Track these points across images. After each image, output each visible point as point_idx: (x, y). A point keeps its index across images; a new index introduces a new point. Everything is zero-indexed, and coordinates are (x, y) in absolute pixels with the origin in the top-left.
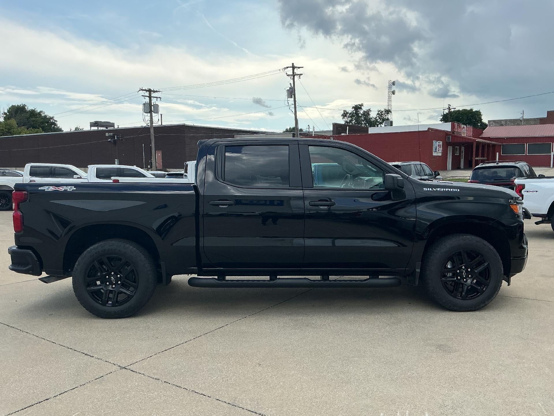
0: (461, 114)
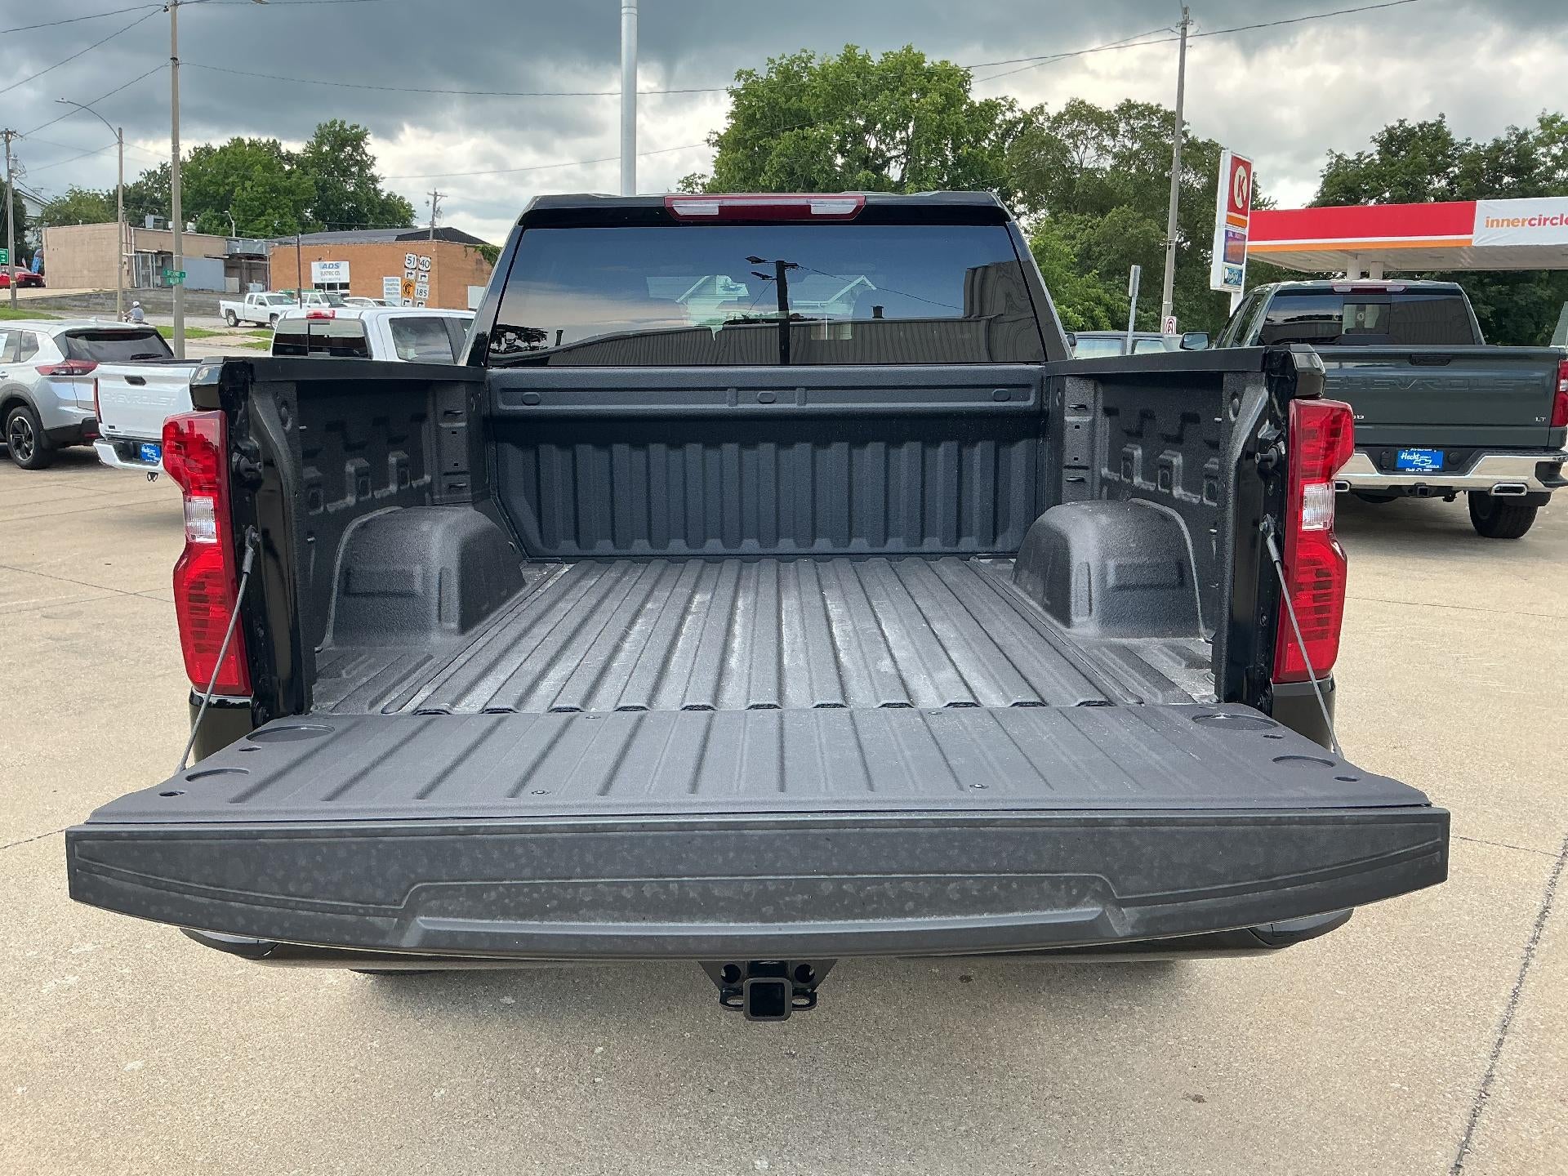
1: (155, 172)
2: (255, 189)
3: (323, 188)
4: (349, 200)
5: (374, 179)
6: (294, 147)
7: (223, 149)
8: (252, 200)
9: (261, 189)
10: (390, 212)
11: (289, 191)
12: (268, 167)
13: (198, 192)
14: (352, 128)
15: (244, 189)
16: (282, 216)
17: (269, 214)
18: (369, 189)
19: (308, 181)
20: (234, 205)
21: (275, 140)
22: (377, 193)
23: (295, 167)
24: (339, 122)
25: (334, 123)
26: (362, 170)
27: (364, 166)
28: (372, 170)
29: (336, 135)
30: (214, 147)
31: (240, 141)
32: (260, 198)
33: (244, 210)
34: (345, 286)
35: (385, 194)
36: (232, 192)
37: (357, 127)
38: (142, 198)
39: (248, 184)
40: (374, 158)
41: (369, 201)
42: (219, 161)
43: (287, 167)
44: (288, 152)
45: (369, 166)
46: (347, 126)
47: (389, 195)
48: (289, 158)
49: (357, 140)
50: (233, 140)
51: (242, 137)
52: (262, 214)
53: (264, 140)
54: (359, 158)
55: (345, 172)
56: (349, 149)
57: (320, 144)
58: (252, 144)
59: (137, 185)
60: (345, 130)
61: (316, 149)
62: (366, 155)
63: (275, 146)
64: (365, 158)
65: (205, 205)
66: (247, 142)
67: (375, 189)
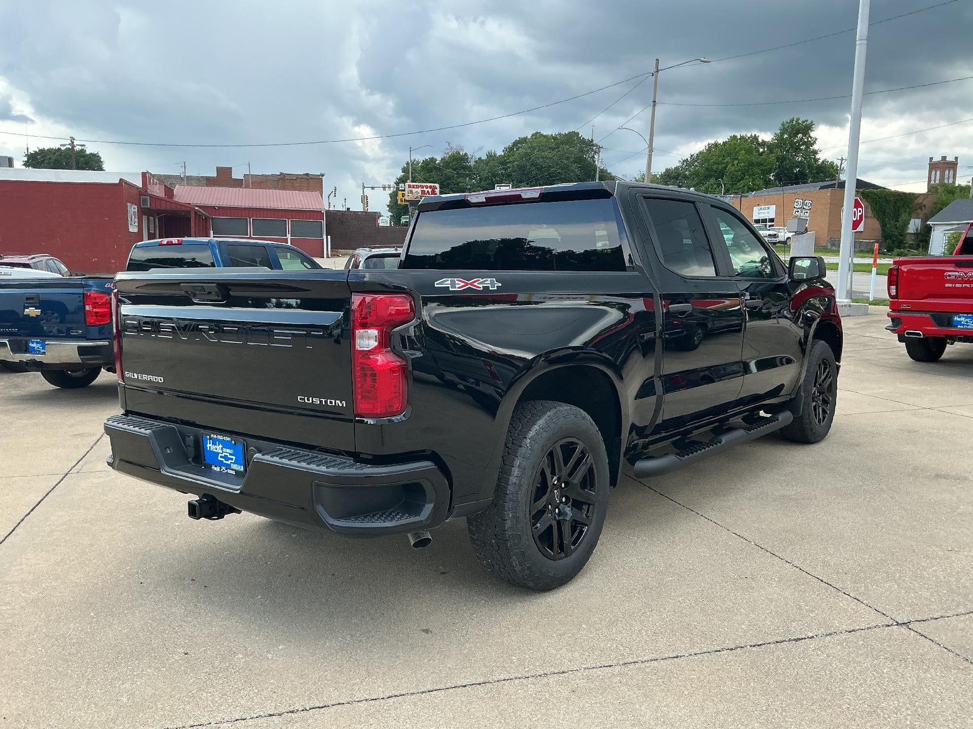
0: (65, 156)
1: (687, 159)
2: (739, 165)
3: (781, 159)
4: (798, 167)
5: (815, 152)
6: (766, 137)
7: (724, 143)
8: (736, 171)
9: (742, 164)
10: (823, 172)
11: (760, 164)
12: (749, 151)
13: (707, 169)
14: (804, 122)
15: (733, 165)
16: (754, 180)
17: (746, 179)
18: (811, 158)
19: (772, 157)
20: (726, 175)
21: (755, 135)
22: (816, 160)
23: (766, 149)
24: (795, 120)
25: (792, 121)
26: (807, 147)
27: (809, 144)
28: (814, 146)
29: (793, 127)
30: (719, 143)
31: (735, 137)
32: (742, 170)
33: (732, 178)
34: (772, 220)
35: (821, 161)
36: (725, 168)
37: (807, 121)
38: (679, 175)
39: (736, 162)
40: (816, 139)
41: (810, 166)
42: (721, 151)
43: (761, 150)
44: (763, 140)
45: (812, 145)
46: (800, 122)
47: (823, 162)
48: (764, 144)
49: (806, 129)
50: (731, 137)
51: (736, 135)
52: (742, 178)
53: (749, 135)
54: (806, 140)
55: (797, 149)
56: (800, 135)
57: (782, 134)
58: (742, 138)
59: (677, 168)
60: (799, 124)
61: (780, 138)
62: (811, 138)
63: (756, 138)
64: (810, 139)
65: (711, 176)
66: (739, 137)
67: (815, 158)
